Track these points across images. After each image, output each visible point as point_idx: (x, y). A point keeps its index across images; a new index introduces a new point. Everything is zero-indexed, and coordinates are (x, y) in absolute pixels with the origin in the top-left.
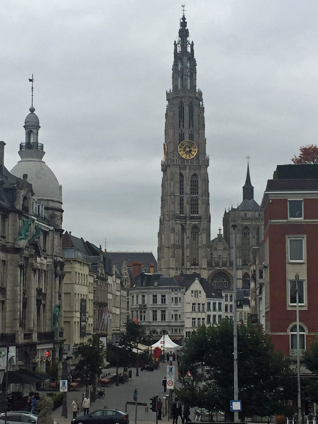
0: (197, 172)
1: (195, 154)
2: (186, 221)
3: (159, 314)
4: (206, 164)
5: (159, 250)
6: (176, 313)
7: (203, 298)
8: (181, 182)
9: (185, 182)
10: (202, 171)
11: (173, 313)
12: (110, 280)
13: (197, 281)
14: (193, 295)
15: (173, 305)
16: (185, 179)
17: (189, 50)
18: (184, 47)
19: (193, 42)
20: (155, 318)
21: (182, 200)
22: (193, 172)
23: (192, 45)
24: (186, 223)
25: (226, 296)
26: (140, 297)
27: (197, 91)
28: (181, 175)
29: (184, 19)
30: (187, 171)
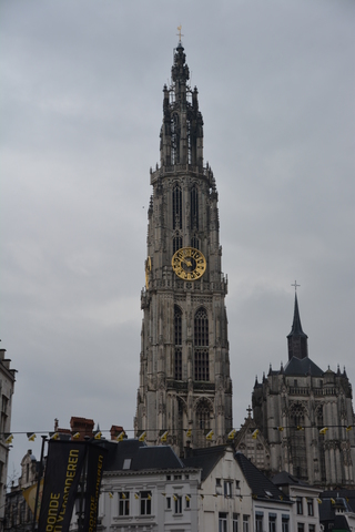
0: (206, 304)
1: (202, 272)
2: (187, 392)
4: (222, 289)
7: (245, 503)
8: (177, 321)
9: (184, 322)
10: (215, 303)
13: (229, 456)
14: (221, 490)
15: (170, 518)
16: (184, 316)
17: (189, 99)
18: (181, 95)
19: (196, 89)
21: (178, 354)
22: (198, 304)
23: (195, 93)
24: (186, 397)
27: (205, 166)
28: (177, 310)
29: (180, 49)
30: (189, 302)
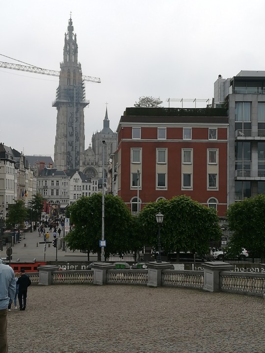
3: (55, 192)
5: (55, 155)
6: (65, 191)
7: (80, 183)
11: (63, 191)
12: (27, 172)
13: (77, 173)
14: (75, 181)
15: (63, 186)
17: (74, 38)
18: (71, 37)
19: (76, 34)
20: (52, 194)
23: (75, 36)
25: (94, 182)
26: (44, 182)
27: (78, 63)
29: (71, 20)
